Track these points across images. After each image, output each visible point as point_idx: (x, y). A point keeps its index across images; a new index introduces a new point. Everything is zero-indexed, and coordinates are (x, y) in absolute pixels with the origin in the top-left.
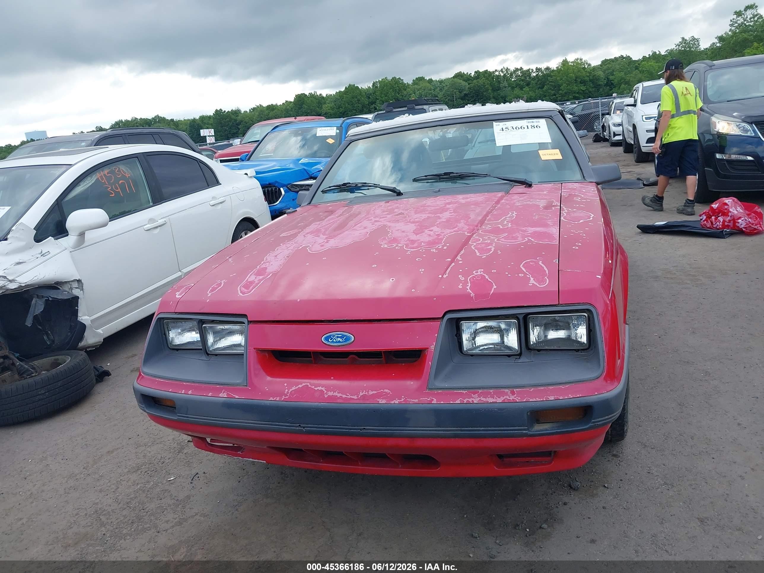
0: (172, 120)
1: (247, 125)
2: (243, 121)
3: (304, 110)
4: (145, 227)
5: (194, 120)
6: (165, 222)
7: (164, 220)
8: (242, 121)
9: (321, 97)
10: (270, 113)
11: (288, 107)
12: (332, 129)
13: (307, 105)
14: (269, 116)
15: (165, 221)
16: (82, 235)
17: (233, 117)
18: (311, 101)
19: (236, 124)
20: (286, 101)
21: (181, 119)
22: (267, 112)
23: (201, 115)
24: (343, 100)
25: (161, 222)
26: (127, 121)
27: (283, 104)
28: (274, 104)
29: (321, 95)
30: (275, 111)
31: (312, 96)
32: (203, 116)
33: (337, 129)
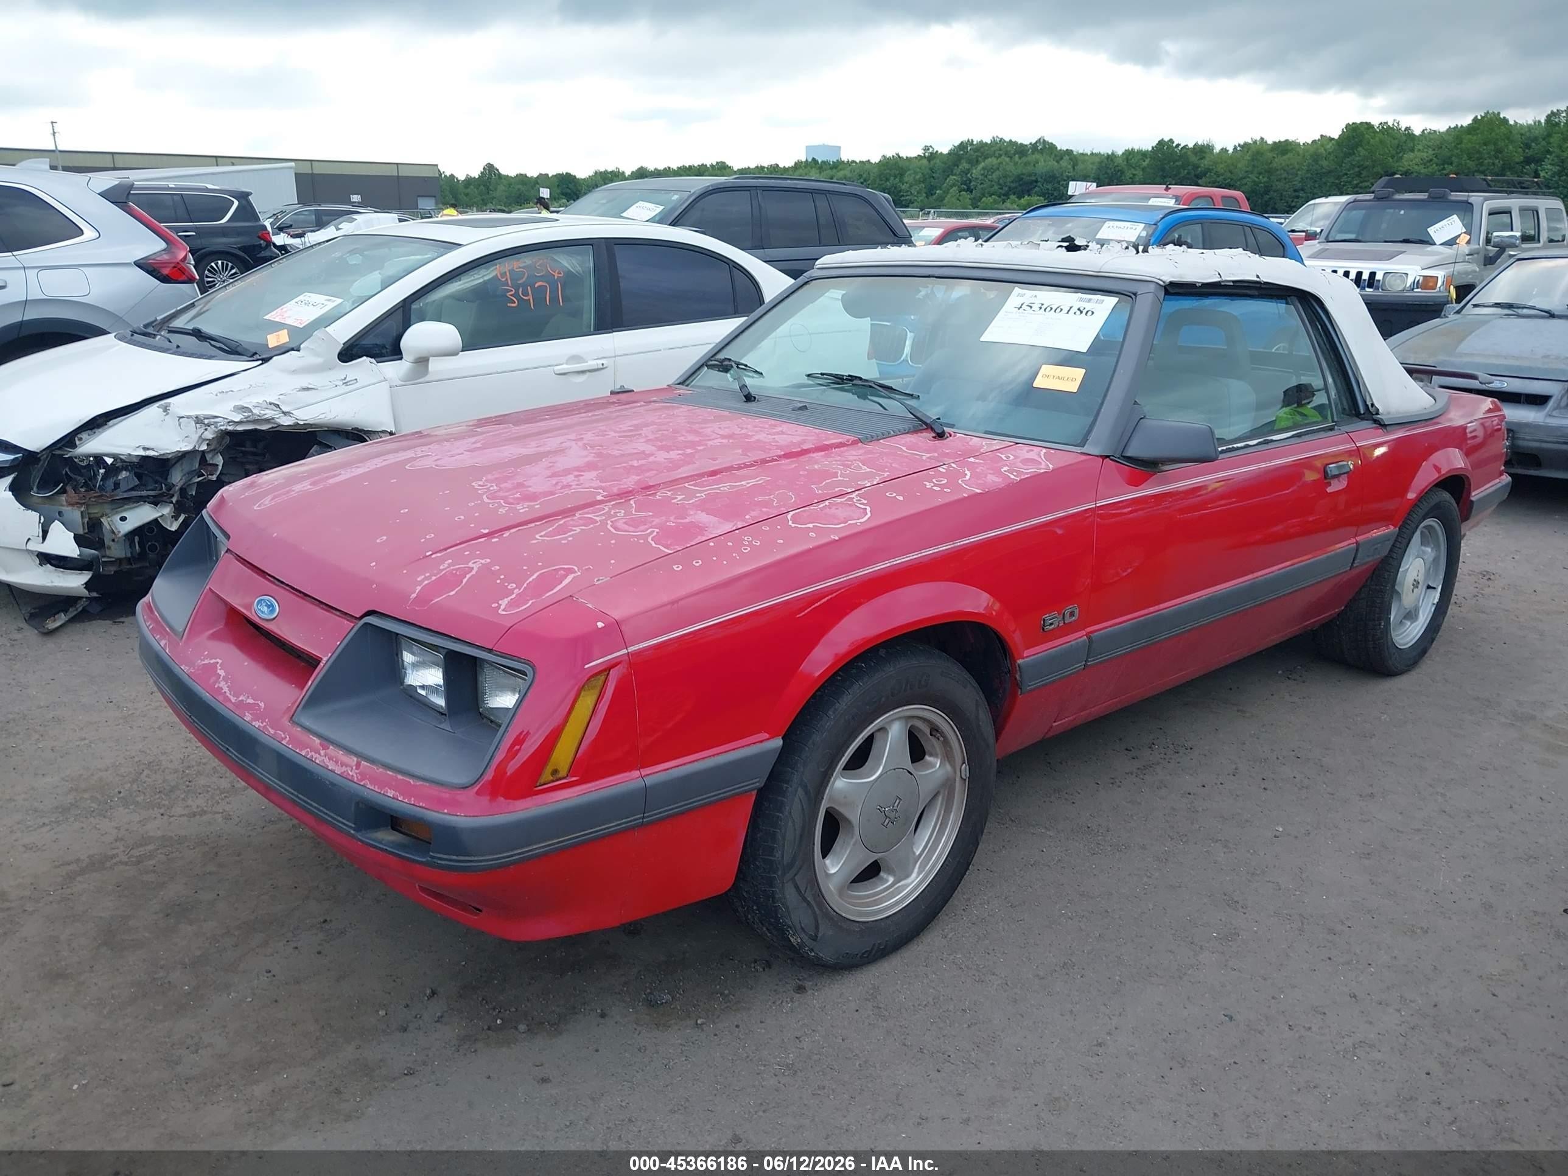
0: (1069, 152)
1: (1218, 179)
2: (1213, 169)
3: (1357, 158)
4: (556, 368)
5: (1111, 157)
6: (601, 366)
7: (600, 362)
8: (1209, 170)
9: (1408, 134)
10: (1276, 160)
11: (1322, 150)
12: (1134, 227)
13: (1366, 150)
14: (1271, 166)
15: (603, 364)
16: (422, 361)
17: (1193, 159)
18: (1381, 142)
19: (1195, 176)
20: (1322, 136)
21: (1085, 152)
22: (1270, 155)
23: (1129, 147)
24: (1459, 146)
25: (592, 364)
26: (982, 145)
27: (1314, 142)
28: (1291, 138)
29: (1407, 129)
30: (1290, 155)
31: (1388, 131)
32: (1132, 149)
33: (1144, 229)
